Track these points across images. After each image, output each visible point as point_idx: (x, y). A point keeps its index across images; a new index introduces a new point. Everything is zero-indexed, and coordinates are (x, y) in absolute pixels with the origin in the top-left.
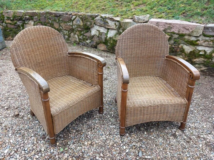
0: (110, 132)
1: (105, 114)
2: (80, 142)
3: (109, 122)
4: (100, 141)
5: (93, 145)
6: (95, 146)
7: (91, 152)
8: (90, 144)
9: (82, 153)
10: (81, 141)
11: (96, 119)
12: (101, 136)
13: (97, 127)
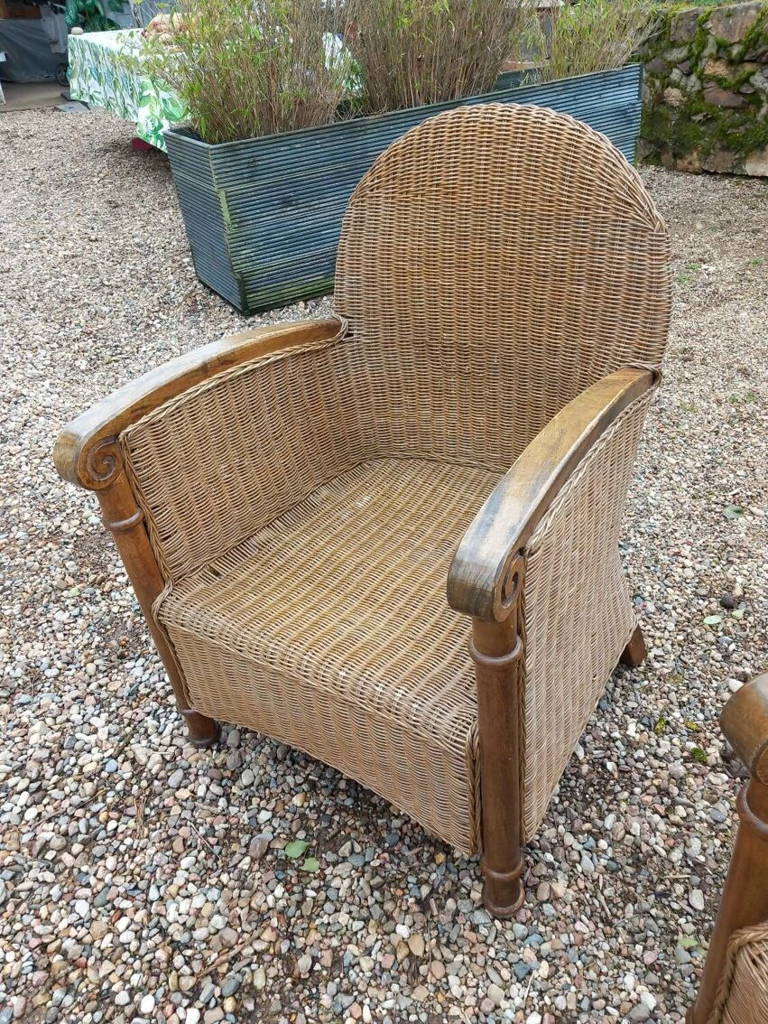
0: (580, 1010)
1: (697, 864)
2: (388, 895)
3: (651, 942)
4: (470, 1001)
5: (415, 978)
6: (421, 993)
7: (366, 1009)
8: (410, 955)
9: (337, 961)
10: (399, 893)
11: (603, 844)
12: (506, 974)
13: (554, 899)
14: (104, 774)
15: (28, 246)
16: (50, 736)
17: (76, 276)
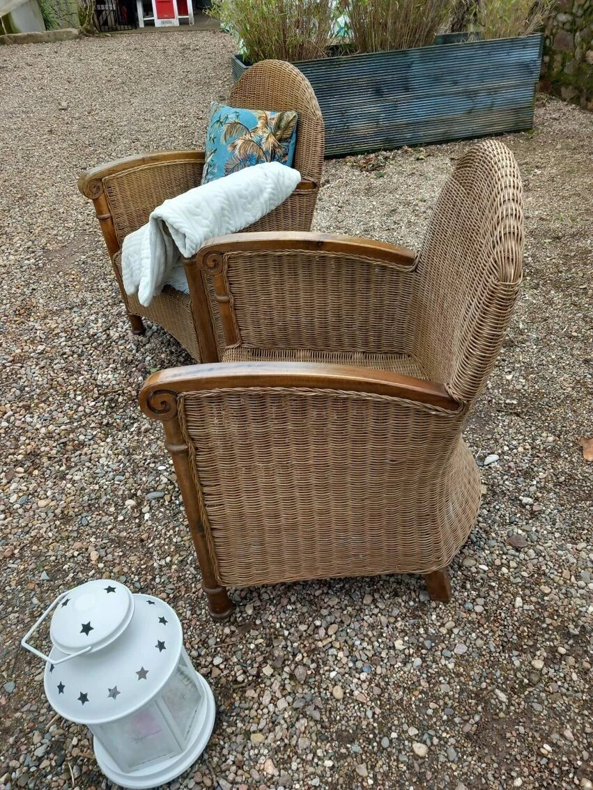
14: (95, 337)
15: (164, 118)
16: (80, 322)
17: (181, 137)
